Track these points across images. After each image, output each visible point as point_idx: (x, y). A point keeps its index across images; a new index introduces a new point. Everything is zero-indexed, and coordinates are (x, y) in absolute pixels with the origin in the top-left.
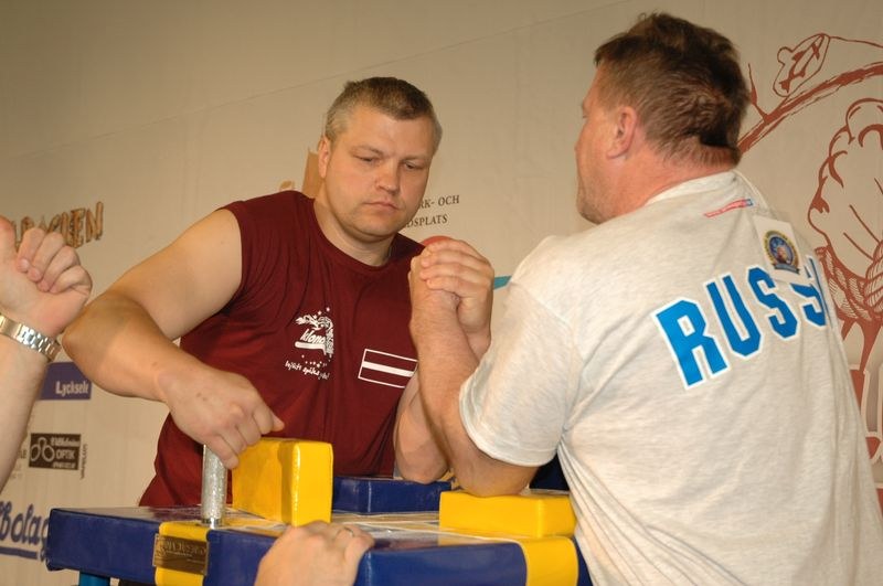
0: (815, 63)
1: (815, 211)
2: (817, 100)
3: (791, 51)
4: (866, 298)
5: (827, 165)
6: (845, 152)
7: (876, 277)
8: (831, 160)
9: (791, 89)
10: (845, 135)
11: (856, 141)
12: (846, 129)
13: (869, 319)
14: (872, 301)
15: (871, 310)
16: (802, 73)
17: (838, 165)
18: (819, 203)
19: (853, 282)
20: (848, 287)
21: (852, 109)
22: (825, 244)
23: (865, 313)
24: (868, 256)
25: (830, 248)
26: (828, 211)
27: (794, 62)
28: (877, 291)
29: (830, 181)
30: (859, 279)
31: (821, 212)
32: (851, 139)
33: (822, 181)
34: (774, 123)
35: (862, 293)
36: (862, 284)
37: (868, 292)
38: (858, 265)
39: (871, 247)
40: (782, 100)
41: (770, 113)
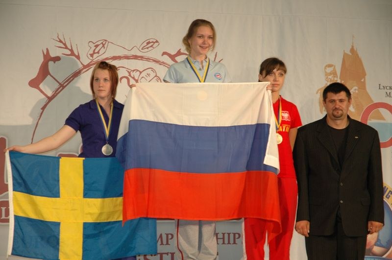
40: (90, 61)
41: (85, 64)
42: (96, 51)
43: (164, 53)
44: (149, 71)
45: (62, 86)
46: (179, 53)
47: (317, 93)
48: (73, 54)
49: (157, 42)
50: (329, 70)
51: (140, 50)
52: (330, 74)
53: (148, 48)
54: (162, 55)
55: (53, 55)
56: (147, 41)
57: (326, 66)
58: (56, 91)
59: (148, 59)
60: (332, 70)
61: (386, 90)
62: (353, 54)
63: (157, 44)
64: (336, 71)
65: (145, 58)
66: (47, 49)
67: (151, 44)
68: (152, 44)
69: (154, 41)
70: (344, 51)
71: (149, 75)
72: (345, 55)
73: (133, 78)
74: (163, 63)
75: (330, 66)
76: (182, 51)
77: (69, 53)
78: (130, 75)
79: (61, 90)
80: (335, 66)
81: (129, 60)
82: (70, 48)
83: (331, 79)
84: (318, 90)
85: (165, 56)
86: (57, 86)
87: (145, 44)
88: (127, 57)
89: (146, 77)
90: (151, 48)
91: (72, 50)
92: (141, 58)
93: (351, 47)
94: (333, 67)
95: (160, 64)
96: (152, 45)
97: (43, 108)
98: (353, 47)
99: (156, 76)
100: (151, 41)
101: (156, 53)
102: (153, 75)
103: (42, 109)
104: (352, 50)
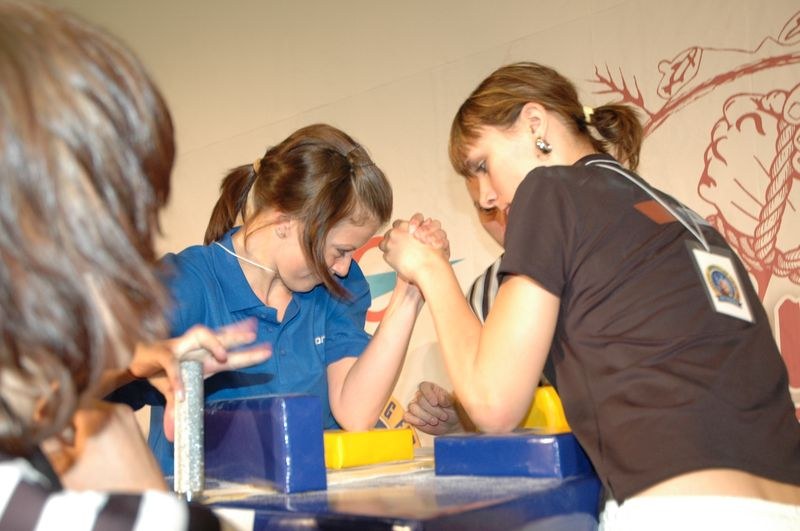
0: (691, 71)
1: (704, 188)
2: (696, 99)
3: (669, 63)
4: (757, 253)
5: (711, 151)
6: (725, 137)
7: (764, 235)
8: (714, 145)
9: (673, 93)
10: (724, 125)
11: (735, 127)
12: (724, 118)
13: (761, 269)
14: (762, 255)
15: (762, 262)
16: (681, 79)
17: (720, 148)
18: (706, 180)
19: (744, 241)
20: (740, 245)
21: (727, 104)
22: (715, 212)
23: (757, 265)
24: (755, 218)
25: (720, 214)
26: (715, 184)
27: (673, 71)
28: (765, 246)
29: (715, 162)
30: (748, 238)
31: (709, 186)
32: (729, 127)
33: (707, 163)
34: (660, 120)
35: (753, 248)
36: (752, 241)
37: (757, 247)
38: (746, 226)
39: (756, 211)
40: (665, 102)
41: (656, 113)
48: (628, 98)
56: (799, 16)
65: (796, 58)
77: (621, 98)
81: (755, 74)
87: (793, 24)
91: (626, 93)
92: (787, 59)
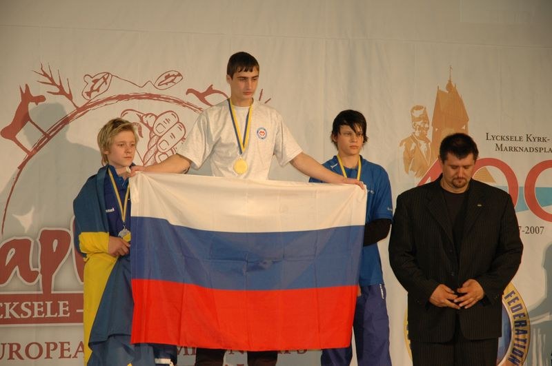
40: (87, 101)
41: (80, 107)
42: (95, 88)
43: (190, 91)
44: (169, 116)
45: (47, 137)
46: (211, 91)
47: (401, 145)
48: (62, 92)
49: (179, 75)
50: (417, 114)
51: (156, 85)
52: (419, 119)
53: (167, 84)
54: (187, 93)
55: (34, 93)
56: (167, 74)
57: (414, 108)
58: (39, 144)
59: (167, 99)
60: (422, 113)
61: (496, 141)
62: (449, 92)
63: (181, 77)
64: (426, 115)
65: (163, 98)
66: (26, 85)
67: (171, 78)
68: (173, 78)
69: (176, 73)
70: (438, 87)
71: (168, 120)
72: (439, 93)
73: (147, 125)
74: (188, 104)
75: (418, 108)
76: (214, 88)
77: (57, 90)
78: (142, 121)
79: (46, 143)
80: (425, 108)
81: (141, 100)
82: (59, 84)
83: (420, 126)
84: (402, 142)
85: (191, 95)
86: (40, 136)
87: (163, 78)
88: (138, 97)
89: (164, 124)
90: (172, 84)
91: (61, 87)
92: (158, 97)
93: (447, 82)
94: (422, 110)
95: (184, 106)
96: (173, 80)
97: (21, 167)
98: (450, 81)
99: (178, 122)
100: (171, 74)
101: (178, 91)
102: (173, 120)
103: (19, 168)
104: (450, 86)
